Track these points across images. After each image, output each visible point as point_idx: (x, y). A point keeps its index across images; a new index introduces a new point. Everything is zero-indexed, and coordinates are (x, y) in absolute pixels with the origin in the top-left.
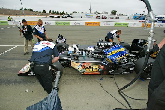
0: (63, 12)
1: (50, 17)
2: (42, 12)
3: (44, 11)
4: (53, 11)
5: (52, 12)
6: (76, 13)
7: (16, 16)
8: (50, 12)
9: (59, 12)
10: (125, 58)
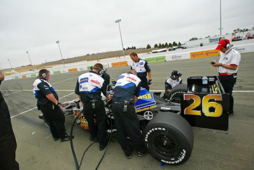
0: (174, 43)
1: (153, 53)
2: (146, 48)
3: (149, 47)
4: (160, 45)
5: (158, 45)
6: (197, 39)
7: (116, 58)
8: (156, 46)
9: (168, 44)
10: (148, 112)
